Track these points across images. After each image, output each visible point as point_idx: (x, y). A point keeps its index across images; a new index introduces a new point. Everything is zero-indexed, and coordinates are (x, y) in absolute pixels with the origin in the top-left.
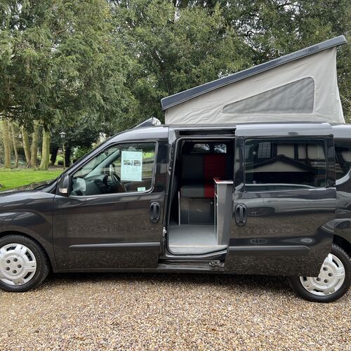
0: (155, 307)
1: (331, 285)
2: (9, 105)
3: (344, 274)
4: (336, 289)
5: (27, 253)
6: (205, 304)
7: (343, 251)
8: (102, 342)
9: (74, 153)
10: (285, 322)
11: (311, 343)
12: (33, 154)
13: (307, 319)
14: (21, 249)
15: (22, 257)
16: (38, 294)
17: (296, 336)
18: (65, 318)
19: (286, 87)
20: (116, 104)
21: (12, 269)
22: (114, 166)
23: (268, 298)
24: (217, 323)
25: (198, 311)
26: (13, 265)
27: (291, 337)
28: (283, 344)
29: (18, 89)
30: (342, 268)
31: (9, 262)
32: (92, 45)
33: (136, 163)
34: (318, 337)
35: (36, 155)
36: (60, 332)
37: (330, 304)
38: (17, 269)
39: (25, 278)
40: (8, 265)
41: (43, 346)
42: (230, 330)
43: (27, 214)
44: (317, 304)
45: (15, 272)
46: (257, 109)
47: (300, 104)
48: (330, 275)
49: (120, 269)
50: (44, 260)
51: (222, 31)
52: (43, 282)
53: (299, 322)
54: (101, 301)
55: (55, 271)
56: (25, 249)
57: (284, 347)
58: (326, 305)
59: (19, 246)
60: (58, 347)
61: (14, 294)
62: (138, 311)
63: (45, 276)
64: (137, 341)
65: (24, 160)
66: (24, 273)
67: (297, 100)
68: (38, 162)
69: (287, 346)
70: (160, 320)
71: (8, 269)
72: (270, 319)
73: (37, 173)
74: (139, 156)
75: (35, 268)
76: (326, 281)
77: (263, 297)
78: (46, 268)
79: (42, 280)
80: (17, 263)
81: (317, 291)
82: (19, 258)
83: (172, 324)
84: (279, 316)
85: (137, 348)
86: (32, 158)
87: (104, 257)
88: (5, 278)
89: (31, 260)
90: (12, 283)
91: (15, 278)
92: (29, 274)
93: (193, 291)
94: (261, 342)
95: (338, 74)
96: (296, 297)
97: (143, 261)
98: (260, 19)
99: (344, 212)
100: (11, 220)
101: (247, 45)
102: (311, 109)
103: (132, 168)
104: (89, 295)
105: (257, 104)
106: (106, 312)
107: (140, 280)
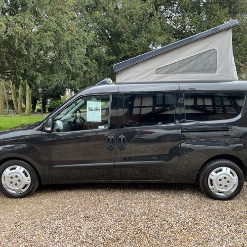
0: (112, 206)
1: (229, 189)
2: (4, 70)
3: (238, 181)
4: (233, 191)
5: (24, 172)
6: (145, 203)
7: (237, 166)
8: (78, 229)
9: (48, 103)
10: (199, 213)
11: (216, 226)
12: (19, 104)
13: (213, 211)
14: (20, 169)
15: (20, 174)
16: (32, 199)
17: (207, 222)
18: (52, 214)
19: (198, 55)
20: (79, 68)
21: (14, 183)
22: (80, 112)
23: (187, 198)
24: (154, 215)
25: (141, 208)
26: (15, 180)
27: (203, 223)
28: (198, 227)
29: (11, 58)
30: (236, 177)
31: (12, 178)
32: (62, 26)
33: (97, 109)
34: (221, 222)
35: (21, 105)
36: (50, 223)
37: (228, 201)
38: (18, 183)
39: (23, 188)
40: (11, 180)
41: (39, 232)
42: (163, 219)
43: (24, 146)
44: (220, 201)
45: (16, 184)
46: (178, 71)
47: (208, 67)
48: (228, 182)
49: (87, 181)
50: (36, 176)
51: (152, 15)
52: (35, 191)
53: (208, 213)
54: (75, 202)
55: (43, 183)
56: (23, 169)
57: (199, 229)
58: (226, 202)
59: (18, 167)
60: (49, 233)
61: (16, 199)
62: (101, 209)
63: (36, 187)
64: (101, 228)
65: (13, 108)
66: (23, 185)
67: (205, 65)
68: (23, 110)
69: (200, 228)
70: (116, 214)
71: (12, 183)
72: (189, 212)
73: (23, 117)
74: (99, 104)
75: (30, 182)
76: (226, 186)
77: (184, 198)
78: (37, 182)
79: (35, 190)
80: (18, 179)
81: (220, 193)
82: (18, 175)
83: (124, 216)
84: (195, 209)
85: (102, 232)
86: (19, 107)
87: (76, 173)
88: (9, 189)
89: (27, 176)
90: (14, 192)
91: (16, 188)
92: (26, 186)
93: (137, 195)
94: (184, 226)
95: (233, 44)
96: (206, 197)
97: (103, 176)
98: (178, 6)
99: (238, 140)
100: (11, 149)
101: (169, 25)
102: (215, 70)
103: (94, 113)
104: (67, 199)
105: (179, 68)
106: (80, 210)
107: (101, 188)
